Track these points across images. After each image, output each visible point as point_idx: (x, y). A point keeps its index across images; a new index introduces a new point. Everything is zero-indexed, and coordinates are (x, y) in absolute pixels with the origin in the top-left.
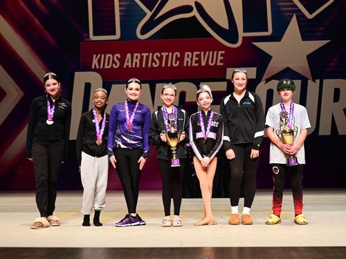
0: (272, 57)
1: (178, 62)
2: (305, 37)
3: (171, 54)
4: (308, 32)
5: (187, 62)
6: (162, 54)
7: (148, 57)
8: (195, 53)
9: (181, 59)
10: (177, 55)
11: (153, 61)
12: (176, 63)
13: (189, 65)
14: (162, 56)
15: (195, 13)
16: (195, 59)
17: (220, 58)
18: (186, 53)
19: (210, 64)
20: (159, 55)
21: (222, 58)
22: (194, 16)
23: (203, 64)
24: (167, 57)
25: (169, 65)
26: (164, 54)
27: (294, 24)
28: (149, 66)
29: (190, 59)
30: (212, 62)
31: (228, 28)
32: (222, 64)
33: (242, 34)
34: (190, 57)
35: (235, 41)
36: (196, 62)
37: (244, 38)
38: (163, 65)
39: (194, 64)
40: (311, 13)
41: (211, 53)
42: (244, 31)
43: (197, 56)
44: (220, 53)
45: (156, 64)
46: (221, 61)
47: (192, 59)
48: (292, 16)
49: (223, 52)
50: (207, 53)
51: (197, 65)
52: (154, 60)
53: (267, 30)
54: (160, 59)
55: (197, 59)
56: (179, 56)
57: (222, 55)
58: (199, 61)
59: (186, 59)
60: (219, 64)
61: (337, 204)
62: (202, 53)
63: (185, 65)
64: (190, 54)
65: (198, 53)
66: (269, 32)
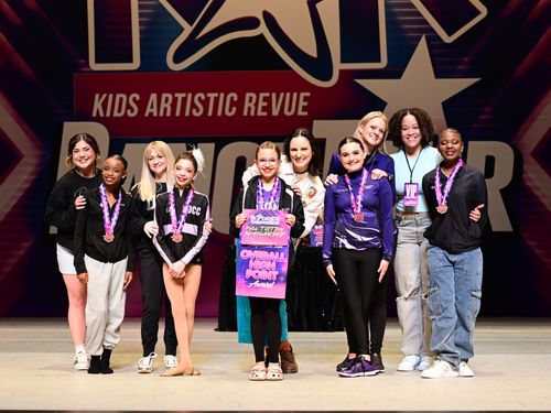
0: (386, 104)
1: (234, 109)
2: (440, 73)
3: (222, 95)
4: (444, 64)
5: (249, 108)
6: (209, 95)
7: (184, 100)
8: (262, 95)
9: (239, 104)
10: (232, 98)
11: (193, 106)
12: (230, 111)
13: (252, 114)
14: (208, 99)
15: (263, 29)
16: (262, 104)
17: (302, 103)
18: (248, 95)
19: (286, 113)
20: (203, 97)
21: (306, 104)
22: (262, 36)
23: (275, 112)
24: (217, 100)
25: (219, 113)
26: (212, 96)
27: (422, 51)
28: (187, 114)
29: (254, 104)
30: (289, 110)
31: (315, 55)
32: (305, 113)
33: (338, 66)
34: (254, 101)
35: (328, 77)
36: (264, 109)
37: (342, 72)
38: (210, 114)
39: (260, 113)
40: (450, 34)
41: (288, 94)
42: (342, 61)
43: (265, 99)
44: (302, 95)
45: (198, 111)
46: (304, 109)
47: (256, 105)
48: (419, 39)
49: (308, 94)
50: (282, 94)
51: (265, 114)
52: (194, 104)
53: (379, 60)
54: (205, 103)
55: (265, 104)
56: (235, 99)
57: (306, 99)
58: (268, 109)
59: (247, 104)
60: (300, 113)
61: (489, 342)
62: (274, 95)
63: (245, 113)
64: (254, 96)
65: (268, 94)
66: (383, 64)
